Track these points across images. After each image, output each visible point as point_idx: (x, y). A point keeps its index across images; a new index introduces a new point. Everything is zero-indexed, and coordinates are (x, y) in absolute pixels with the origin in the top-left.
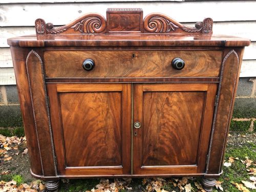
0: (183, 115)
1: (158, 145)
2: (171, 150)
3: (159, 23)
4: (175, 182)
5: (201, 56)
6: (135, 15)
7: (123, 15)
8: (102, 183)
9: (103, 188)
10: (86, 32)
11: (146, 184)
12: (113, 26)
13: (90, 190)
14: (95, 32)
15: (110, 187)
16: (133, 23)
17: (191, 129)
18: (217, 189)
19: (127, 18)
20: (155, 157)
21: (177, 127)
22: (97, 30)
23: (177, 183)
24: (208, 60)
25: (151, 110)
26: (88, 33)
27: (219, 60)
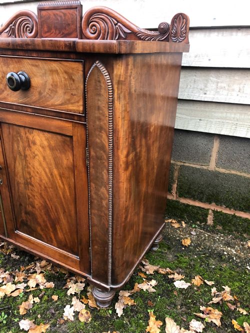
0: (49, 169)
1: (30, 208)
2: (44, 221)
6: (72, 11)
7: (57, 12)
16: (69, 25)
17: (64, 196)
20: (29, 223)
21: (45, 187)
22: (29, 35)
25: (13, 152)
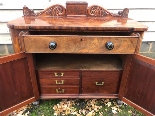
3: (97, 11)
4: (102, 101)
5: (124, 41)
7: (76, 5)
8: (63, 101)
9: (63, 104)
10: (53, 15)
11: (87, 102)
12: (70, 12)
13: (56, 105)
14: (59, 15)
15: (67, 103)
16: (82, 10)
18: (124, 105)
19: (78, 7)
22: (60, 14)
23: (103, 101)
24: (128, 43)
26: (54, 16)
27: (135, 44)
